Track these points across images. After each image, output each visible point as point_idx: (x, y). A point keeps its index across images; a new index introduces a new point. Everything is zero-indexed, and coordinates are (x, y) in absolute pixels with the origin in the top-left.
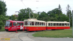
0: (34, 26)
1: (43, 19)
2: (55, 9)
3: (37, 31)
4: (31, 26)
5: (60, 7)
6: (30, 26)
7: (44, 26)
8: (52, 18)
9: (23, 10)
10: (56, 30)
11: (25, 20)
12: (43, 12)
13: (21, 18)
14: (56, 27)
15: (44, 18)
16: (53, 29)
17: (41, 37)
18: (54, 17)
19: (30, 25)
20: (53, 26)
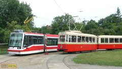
0: (77, 43)
1: (91, 31)
2: (111, 16)
3: (81, 52)
4: (71, 43)
5: (118, 11)
6: (68, 43)
7: (93, 43)
8: (107, 30)
9: (59, 17)
10: (114, 49)
11: (60, 34)
12: (92, 20)
13: (56, 30)
14: (113, 45)
15: (93, 30)
16: (110, 49)
17: (89, 64)
18: (110, 28)
19: (70, 41)
20: (109, 43)
